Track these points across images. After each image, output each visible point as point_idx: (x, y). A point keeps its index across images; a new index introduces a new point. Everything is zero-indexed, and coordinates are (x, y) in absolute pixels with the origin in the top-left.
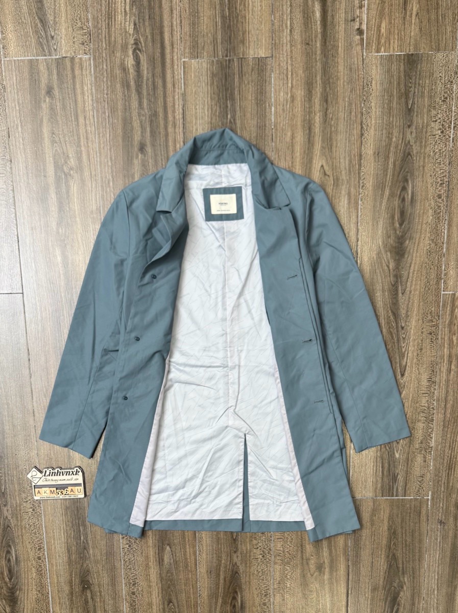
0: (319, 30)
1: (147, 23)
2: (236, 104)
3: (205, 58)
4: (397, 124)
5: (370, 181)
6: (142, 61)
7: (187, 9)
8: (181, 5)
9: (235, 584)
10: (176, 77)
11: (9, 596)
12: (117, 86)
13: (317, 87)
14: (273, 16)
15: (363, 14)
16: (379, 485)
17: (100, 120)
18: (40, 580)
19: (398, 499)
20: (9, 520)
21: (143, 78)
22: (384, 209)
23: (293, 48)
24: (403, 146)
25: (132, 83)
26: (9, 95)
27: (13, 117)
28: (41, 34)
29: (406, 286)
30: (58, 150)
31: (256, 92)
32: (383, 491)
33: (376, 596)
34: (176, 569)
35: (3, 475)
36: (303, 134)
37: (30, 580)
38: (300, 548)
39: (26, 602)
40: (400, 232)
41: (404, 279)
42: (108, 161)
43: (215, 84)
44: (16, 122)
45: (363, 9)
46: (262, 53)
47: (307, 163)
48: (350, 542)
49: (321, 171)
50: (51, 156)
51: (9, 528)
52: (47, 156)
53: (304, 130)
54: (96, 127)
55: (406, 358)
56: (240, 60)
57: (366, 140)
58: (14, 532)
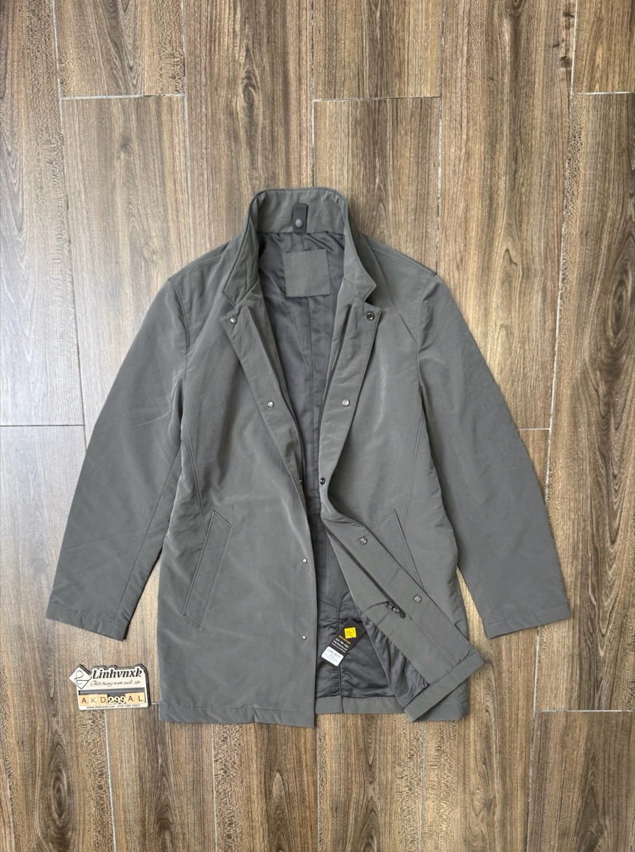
0: (508, 59)
1: (264, 49)
2: (388, 163)
3: (345, 98)
4: (616, 192)
5: (574, 272)
6: (256, 103)
7: (322, 29)
8: (313, 23)
9: (370, 827)
10: (304, 125)
11: (57, 838)
12: (220, 137)
13: (502, 140)
14: (443, 40)
15: (571, 37)
16: (575, 694)
17: (196, 184)
18: (101, 817)
19: (600, 712)
20: (60, 735)
21: (257, 126)
22: (593, 311)
23: (471, 84)
24: (622, 223)
25: (242, 133)
26: (69, 149)
27: (74, 180)
28: (115, 64)
29: (622, 419)
30: (137, 226)
31: (416, 146)
32: (580, 702)
33: (565, 844)
34: (289, 804)
35: (53, 674)
36: (482, 206)
37: (87, 817)
38: (462, 779)
39: (81, 847)
40: (614, 343)
41: (619, 408)
42: (205, 242)
43: (359, 134)
44: (78, 187)
45: (571, 29)
46: (427, 93)
47: (485, 246)
48: (531, 770)
49: (506, 257)
50: (126, 234)
51: (59, 746)
52: (121, 234)
53: (483, 200)
54: (190, 194)
55: (618, 518)
56: (395, 100)
57: (570, 214)
58: (66, 752)
